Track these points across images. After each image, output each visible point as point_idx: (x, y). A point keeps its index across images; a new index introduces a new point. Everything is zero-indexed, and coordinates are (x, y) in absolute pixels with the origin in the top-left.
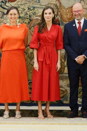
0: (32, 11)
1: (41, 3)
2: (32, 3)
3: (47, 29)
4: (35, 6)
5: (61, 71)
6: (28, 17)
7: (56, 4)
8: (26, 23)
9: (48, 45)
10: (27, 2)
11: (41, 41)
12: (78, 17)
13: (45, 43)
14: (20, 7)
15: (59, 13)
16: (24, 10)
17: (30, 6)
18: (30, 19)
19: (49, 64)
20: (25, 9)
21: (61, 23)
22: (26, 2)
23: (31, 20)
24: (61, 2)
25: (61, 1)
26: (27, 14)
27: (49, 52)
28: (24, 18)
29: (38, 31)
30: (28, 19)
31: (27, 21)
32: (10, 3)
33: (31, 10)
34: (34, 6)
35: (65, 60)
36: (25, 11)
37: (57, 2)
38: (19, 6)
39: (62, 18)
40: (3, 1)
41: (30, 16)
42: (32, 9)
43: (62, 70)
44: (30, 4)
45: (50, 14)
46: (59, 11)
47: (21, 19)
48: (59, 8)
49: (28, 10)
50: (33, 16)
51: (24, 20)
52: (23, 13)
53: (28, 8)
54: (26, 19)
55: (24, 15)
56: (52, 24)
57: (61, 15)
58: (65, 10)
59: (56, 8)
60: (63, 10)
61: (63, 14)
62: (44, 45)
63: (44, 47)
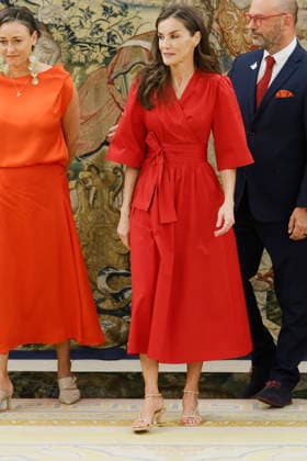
0: (119, 17)
4: (130, 2)
6: (104, 42)
8: (95, 62)
11: (149, 135)
14: (73, 4)
15: (215, 25)
16: (89, 14)
18: (110, 48)
20: (92, 13)
21: (221, 62)
23: (113, 51)
26: (101, 30)
28: (90, 44)
30: (103, 49)
31: (99, 54)
33: (115, 15)
36: (94, 18)
41: (111, 38)
42: (116, 10)
45: (174, 36)
46: (215, 16)
47: (78, 48)
48: (215, 6)
49: (103, 15)
50: (120, 36)
51: (89, 50)
52: (85, 27)
53: (102, 8)
54: (98, 47)
55: (87, 32)
56: (196, 73)
57: (223, 33)
58: (235, 15)
59: (203, 6)
60: (230, 13)
61: (229, 28)
62: (159, 150)
63: (157, 158)
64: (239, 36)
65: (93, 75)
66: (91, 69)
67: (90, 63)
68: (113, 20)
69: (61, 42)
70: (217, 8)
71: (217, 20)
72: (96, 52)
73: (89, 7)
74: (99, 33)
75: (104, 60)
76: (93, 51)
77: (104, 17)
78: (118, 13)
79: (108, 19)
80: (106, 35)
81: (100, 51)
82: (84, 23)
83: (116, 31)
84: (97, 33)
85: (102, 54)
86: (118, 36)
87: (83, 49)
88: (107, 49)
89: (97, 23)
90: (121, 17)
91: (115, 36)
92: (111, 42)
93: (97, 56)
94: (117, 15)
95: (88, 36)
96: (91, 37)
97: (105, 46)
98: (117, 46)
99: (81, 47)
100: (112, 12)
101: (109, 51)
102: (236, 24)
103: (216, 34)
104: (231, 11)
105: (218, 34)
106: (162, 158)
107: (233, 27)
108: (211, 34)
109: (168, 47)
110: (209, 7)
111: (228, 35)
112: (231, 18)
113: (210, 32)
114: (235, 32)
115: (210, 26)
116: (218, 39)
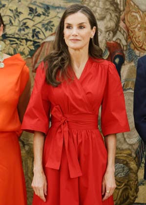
0: (43, 17)
4: (51, 4)
5: (128, 197)
6: (30, 37)
8: (22, 53)
11: (54, 109)
14: (4, 6)
15: (122, 24)
16: (18, 14)
17: (34, 3)
18: (35, 42)
19: (79, 177)
20: (20, 13)
21: (126, 55)
23: (37, 45)
26: (27, 27)
27: (80, 141)
28: (18, 39)
29: (46, 80)
30: (29, 43)
31: (26, 47)
33: (39, 15)
35: (139, 165)
36: (22, 17)
39: (129, 40)
41: (35, 34)
42: (40, 11)
43: (131, 193)
45: (81, 26)
46: (122, 17)
47: (8, 42)
48: (122, 8)
49: (29, 15)
50: (43, 32)
51: (17, 43)
52: (14, 24)
53: (28, 9)
54: (24, 41)
55: (16, 29)
56: (90, 59)
57: (128, 31)
58: (138, 16)
59: (112, 8)
60: (134, 14)
61: (134, 26)
62: (63, 120)
63: (62, 126)
68: (37, 19)
70: (124, 10)
71: (124, 20)
72: (23, 45)
73: (17, 8)
74: (26, 29)
75: (29, 52)
76: (21, 45)
77: (30, 17)
78: (41, 13)
79: (33, 18)
80: (31, 31)
81: (26, 44)
82: (13, 22)
83: (39, 28)
84: (24, 30)
85: (28, 47)
86: (41, 33)
87: (12, 43)
88: (32, 43)
89: (25, 21)
90: (44, 17)
91: (39, 32)
92: (35, 38)
93: (24, 49)
94: (41, 15)
95: (17, 32)
96: (19, 33)
97: (31, 41)
98: (40, 41)
99: (11, 41)
100: (36, 12)
101: (33, 45)
102: (139, 24)
103: (122, 31)
104: (136, 13)
105: (124, 31)
106: (67, 126)
107: (137, 26)
108: (118, 32)
109: (77, 34)
110: (117, 9)
111: (132, 32)
112: (135, 19)
113: (118, 30)
114: (139, 30)
115: (117, 25)
116: (124, 35)
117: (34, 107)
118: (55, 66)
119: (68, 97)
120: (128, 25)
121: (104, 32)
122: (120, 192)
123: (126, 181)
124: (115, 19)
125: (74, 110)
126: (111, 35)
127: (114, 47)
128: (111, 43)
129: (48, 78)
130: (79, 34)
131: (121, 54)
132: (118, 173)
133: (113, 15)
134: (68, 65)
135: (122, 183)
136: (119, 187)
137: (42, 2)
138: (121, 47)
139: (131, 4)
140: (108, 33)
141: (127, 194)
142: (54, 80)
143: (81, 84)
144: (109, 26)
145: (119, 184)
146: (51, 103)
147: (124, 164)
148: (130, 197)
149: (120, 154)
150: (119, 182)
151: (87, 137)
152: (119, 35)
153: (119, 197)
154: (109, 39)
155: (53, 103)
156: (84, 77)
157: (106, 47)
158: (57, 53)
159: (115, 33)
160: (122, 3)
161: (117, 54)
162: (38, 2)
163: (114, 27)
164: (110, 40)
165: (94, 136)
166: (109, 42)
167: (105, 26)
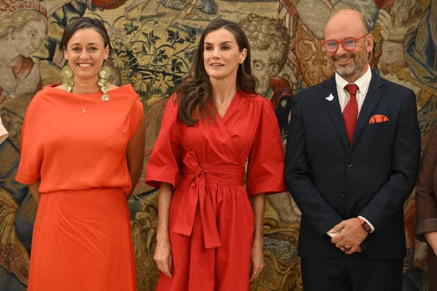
0: (186, 44)
1: (220, 13)
2: (183, 13)
3: (216, 109)
4: (198, 27)
6: (169, 69)
7: (281, 21)
8: (158, 91)
9: (217, 175)
10: (168, 10)
11: (188, 155)
12: (344, 66)
13: (205, 165)
14: (136, 28)
15: (291, 55)
16: (153, 39)
17: (176, 25)
18: (175, 77)
19: (216, 248)
20: (157, 38)
22: (162, 10)
23: (178, 81)
24: (302, 14)
25: (300, 9)
26: (165, 57)
27: (219, 200)
28: (152, 72)
29: (178, 116)
30: (167, 78)
31: (163, 83)
32: (98, 11)
33: (181, 41)
34: (192, 24)
36: (158, 44)
37: (284, 10)
38: (135, 24)
39: (300, 77)
40: (74, 3)
41: (176, 65)
42: (183, 35)
44: (177, 16)
47: (139, 76)
48: (291, 34)
49: (168, 41)
50: (186, 64)
51: (151, 78)
52: (148, 53)
53: (167, 33)
54: (161, 75)
55: (151, 58)
56: (238, 92)
57: (299, 64)
58: (313, 45)
59: (278, 34)
60: (308, 42)
61: (306, 58)
62: (199, 171)
63: (197, 179)
64: (316, 68)
65: (156, 106)
66: (153, 99)
67: (152, 93)
68: (179, 47)
69: (122, 69)
72: (159, 80)
73: (152, 32)
74: (163, 60)
75: (167, 90)
76: (156, 79)
77: (169, 43)
78: (184, 38)
79: (173, 45)
80: (171, 62)
81: (164, 80)
82: (147, 49)
83: (181, 59)
84: (161, 60)
85: (166, 83)
86: (184, 64)
87: (144, 77)
88: (171, 78)
89: (162, 49)
90: (188, 43)
91: (180, 63)
92: (176, 71)
93: (161, 85)
94: (184, 41)
95: (151, 62)
96: (154, 64)
97: (170, 75)
98: (182, 75)
99: (143, 75)
100: (178, 37)
101: (173, 80)
102: (313, 55)
103: (291, 65)
104: (310, 40)
105: (294, 65)
106: (203, 180)
107: (311, 58)
108: (286, 65)
109: (219, 57)
110: (285, 36)
111: (304, 67)
112: (308, 48)
113: (285, 62)
114: (313, 63)
115: (285, 56)
116: (293, 70)
117: (160, 151)
118: (191, 98)
119: (207, 140)
120: (299, 56)
121: (267, 66)
122: (284, 279)
123: (293, 264)
124: (282, 48)
125: (214, 158)
126: (276, 69)
127: (279, 85)
128: (276, 80)
129: (181, 114)
130: (221, 56)
131: (290, 95)
132: (283, 254)
133: (280, 44)
134: (209, 97)
135: (288, 267)
136: (284, 272)
137: (185, 24)
138: (289, 85)
139: (303, 28)
140: (272, 66)
141: (293, 282)
142: (189, 116)
143: (225, 124)
144: (274, 56)
145: (283, 268)
146: (183, 148)
147: (290, 242)
148: (298, 286)
149: (286, 228)
150: (284, 266)
151: (229, 195)
152: (287, 70)
153: (282, 285)
154: (273, 74)
155: (186, 148)
156: (231, 114)
157: (270, 85)
158: (194, 82)
159: (281, 67)
160: (291, 27)
161: (283, 94)
162: (180, 24)
163: (281, 59)
164: (274, 76)
165: (239, 194)
166: (273, 78)
167: (269, 57)
